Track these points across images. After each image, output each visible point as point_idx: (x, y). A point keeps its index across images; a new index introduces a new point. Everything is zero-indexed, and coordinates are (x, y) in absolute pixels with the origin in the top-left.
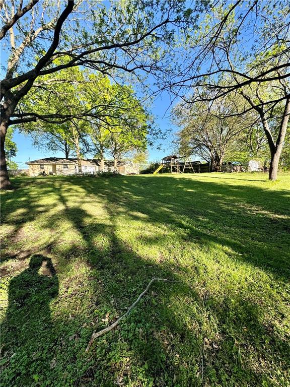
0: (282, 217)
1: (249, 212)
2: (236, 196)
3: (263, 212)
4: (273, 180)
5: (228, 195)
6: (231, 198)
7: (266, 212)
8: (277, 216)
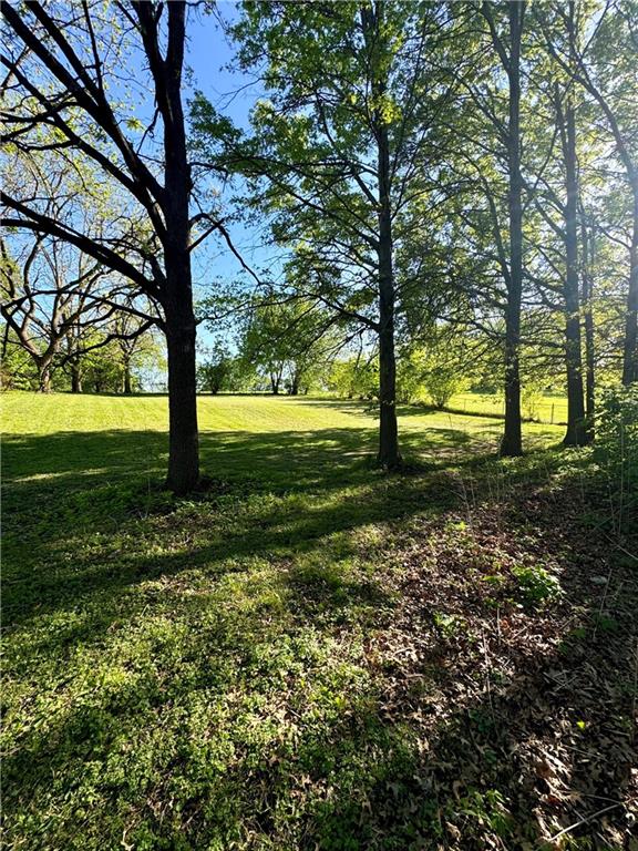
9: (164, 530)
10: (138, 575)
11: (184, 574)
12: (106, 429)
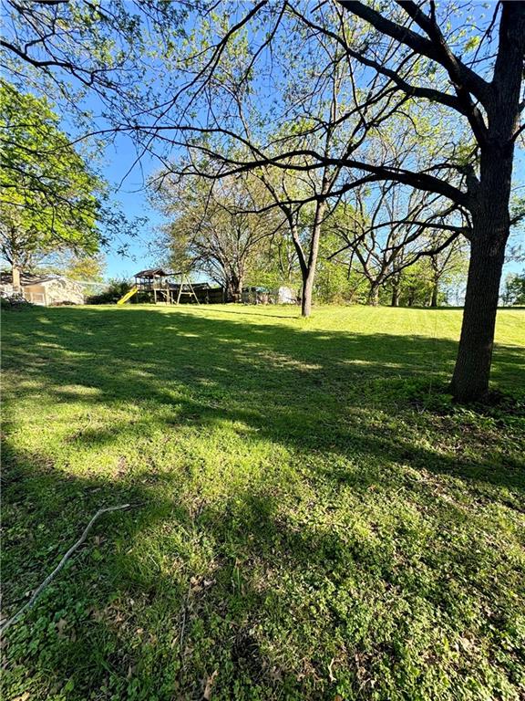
0: (314, 367)
1: (275, 365)
2: (260, 341)
3: (292, 362)
4: (307, 316)
5: (249, 341)
6: (254, 345)
7: (296, 362)
8: (308, 366)
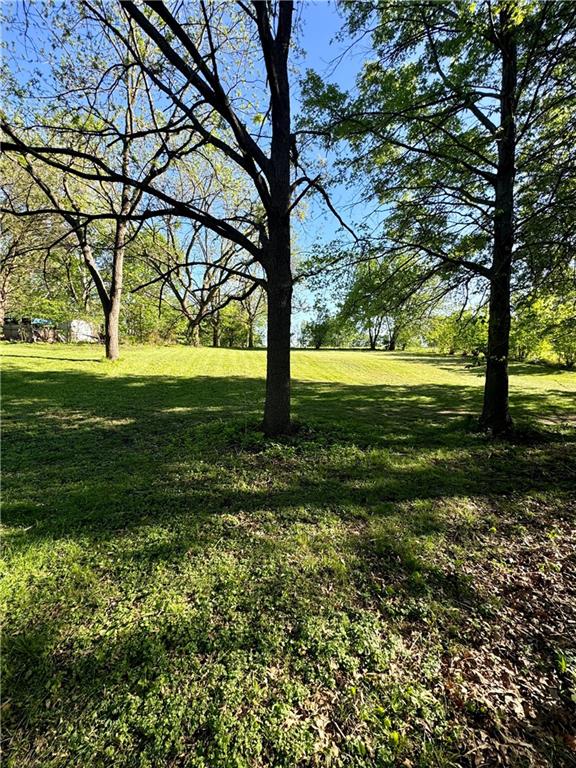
0: (123, 422)
1: (65, 426)
2: (38, 395)
3: (92, 420)
4: (114, 358)
5: (19, 396)
6: (27, 402)
7: (98, 419)
8: (115, 422)
9: (252, 467)
10: (222, 506)
11: (258, 514)
12: (230, 375)
